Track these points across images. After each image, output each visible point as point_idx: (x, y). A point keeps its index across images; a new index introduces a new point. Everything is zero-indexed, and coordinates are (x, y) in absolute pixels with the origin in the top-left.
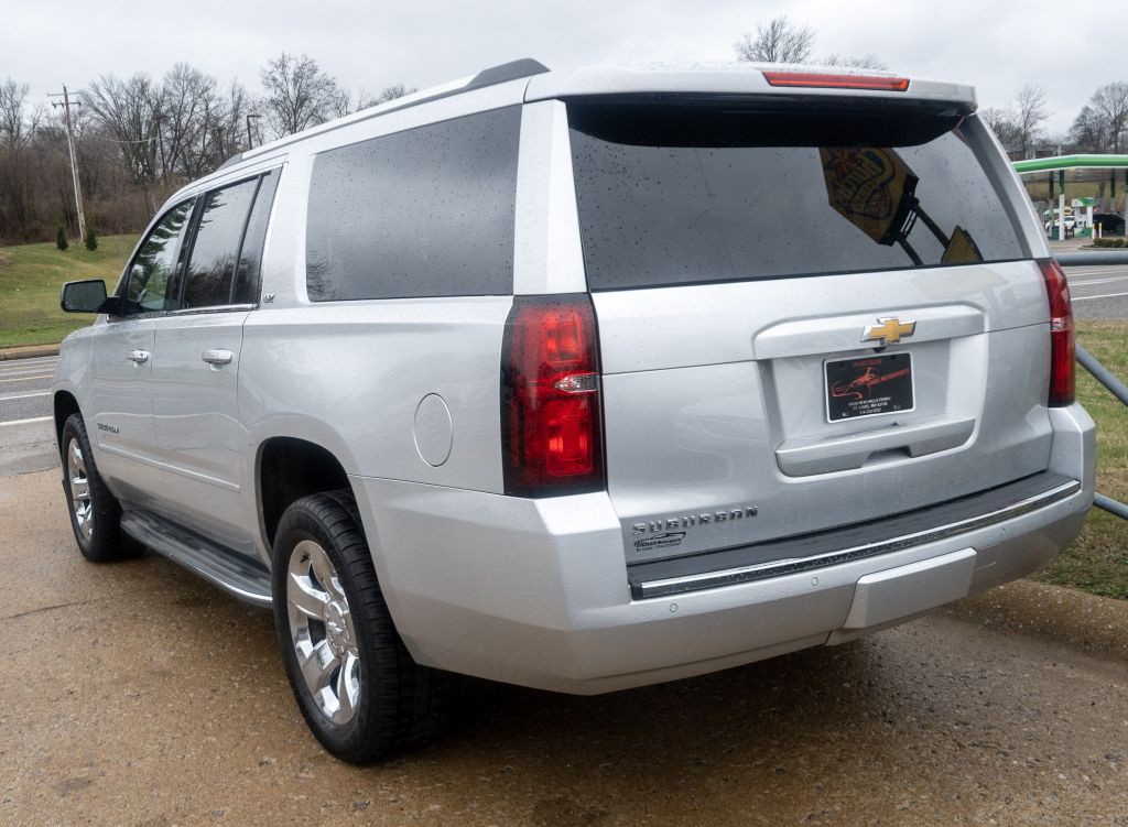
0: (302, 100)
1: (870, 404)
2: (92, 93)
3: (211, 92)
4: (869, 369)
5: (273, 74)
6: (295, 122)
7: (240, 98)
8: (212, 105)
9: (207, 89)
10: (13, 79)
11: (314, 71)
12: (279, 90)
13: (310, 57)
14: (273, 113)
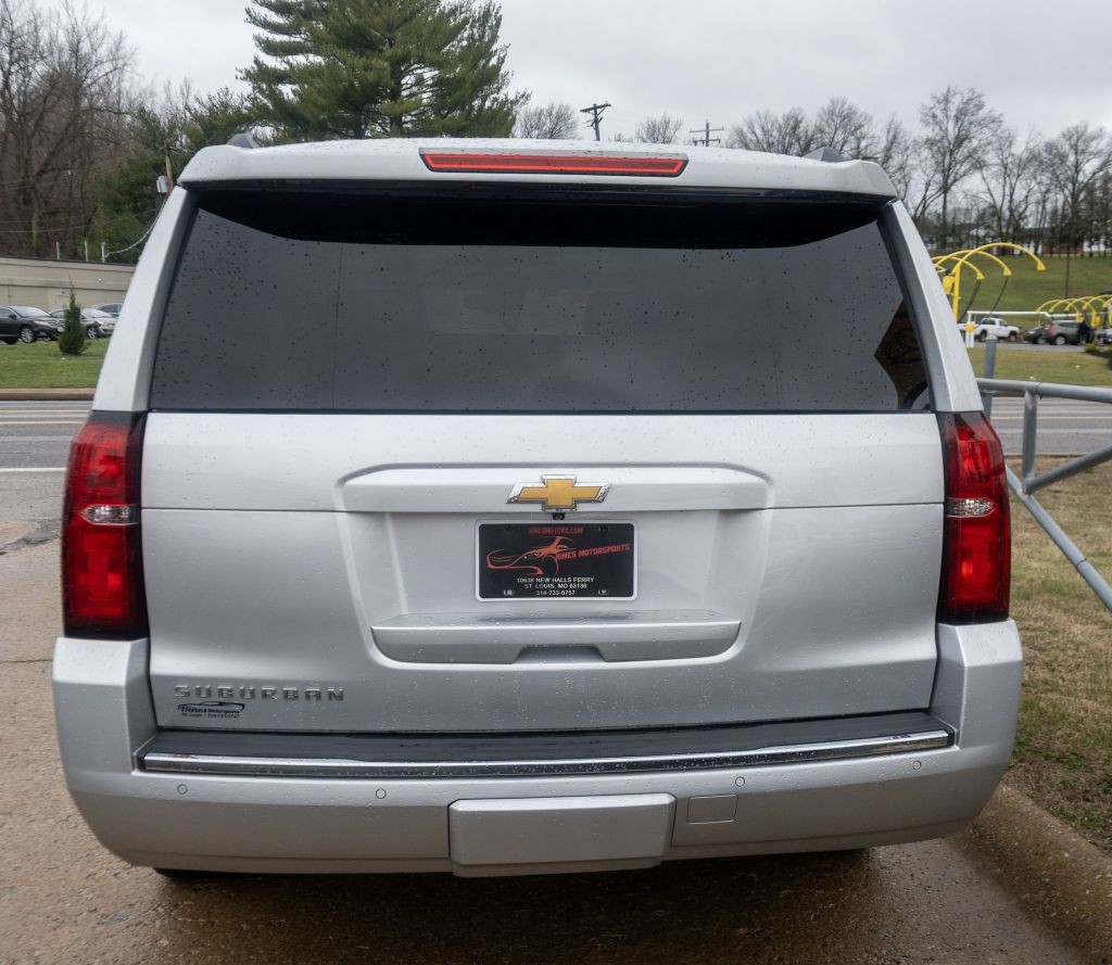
0: (960, 140)
1: (556, 584)
2: (745, 129)
3: (864, 130)
4: (559, 538)
5: (934, 110)
6: (950, 164)
7: (895, 137)
8: (863, 144)
9: (861, 126)
10: (667, 116)
11: (980, 106)
12: (937, 128)
13: (978, 91)
14: (926, 153)
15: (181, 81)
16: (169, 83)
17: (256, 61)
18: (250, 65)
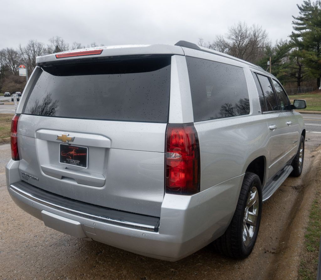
1: (73, 161)
4: (74, 150)
15: (280, 39)
16: (277, 40)
17: (292, 32)
18: (291, 34)
